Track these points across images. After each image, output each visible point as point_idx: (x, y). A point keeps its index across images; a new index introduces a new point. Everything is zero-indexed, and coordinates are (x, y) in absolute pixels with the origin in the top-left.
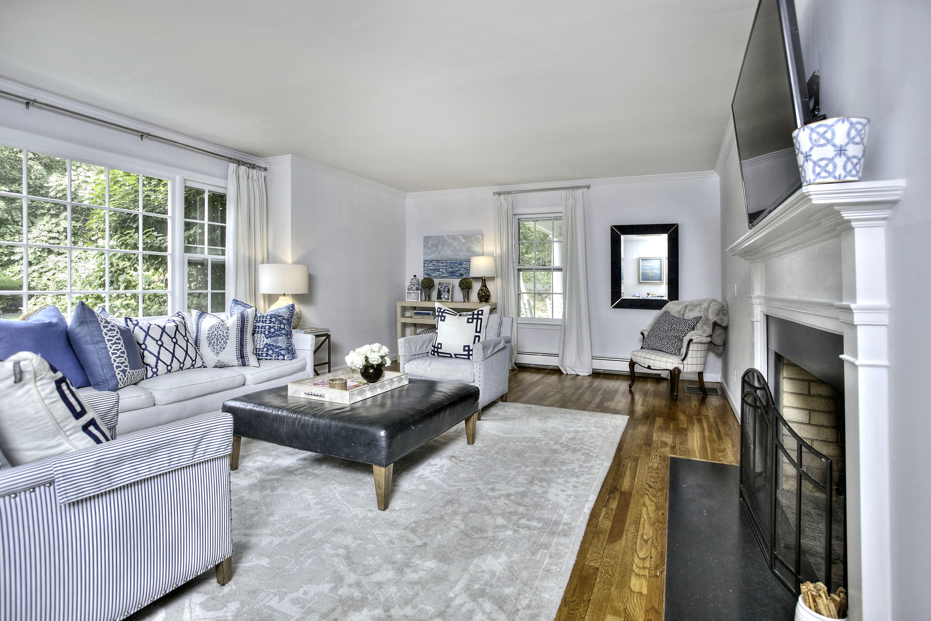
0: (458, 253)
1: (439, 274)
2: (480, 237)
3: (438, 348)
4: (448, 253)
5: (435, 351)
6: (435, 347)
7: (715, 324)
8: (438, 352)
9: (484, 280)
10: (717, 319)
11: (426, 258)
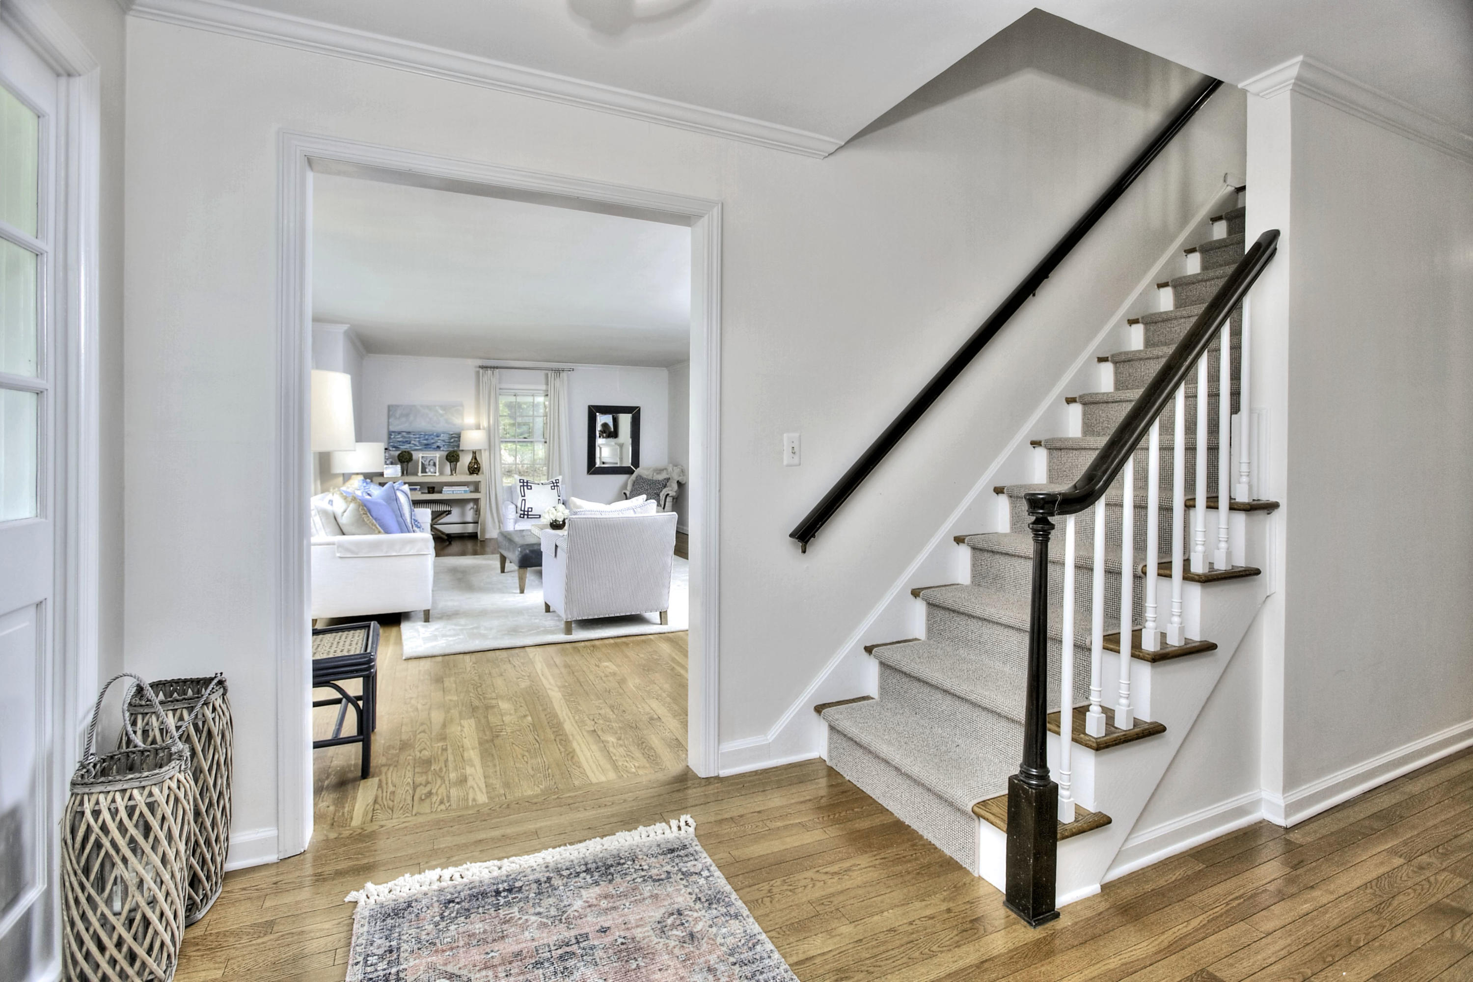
0: (435, 425)
2: (460, 408)
3: (528, 511)
4: (421, 424)
5: (524, 514)
6: (524, 511)
7: (678, 482)
8: (528, 515)
9: (474, 453)
10: (680, 479)
11: (392, 429)
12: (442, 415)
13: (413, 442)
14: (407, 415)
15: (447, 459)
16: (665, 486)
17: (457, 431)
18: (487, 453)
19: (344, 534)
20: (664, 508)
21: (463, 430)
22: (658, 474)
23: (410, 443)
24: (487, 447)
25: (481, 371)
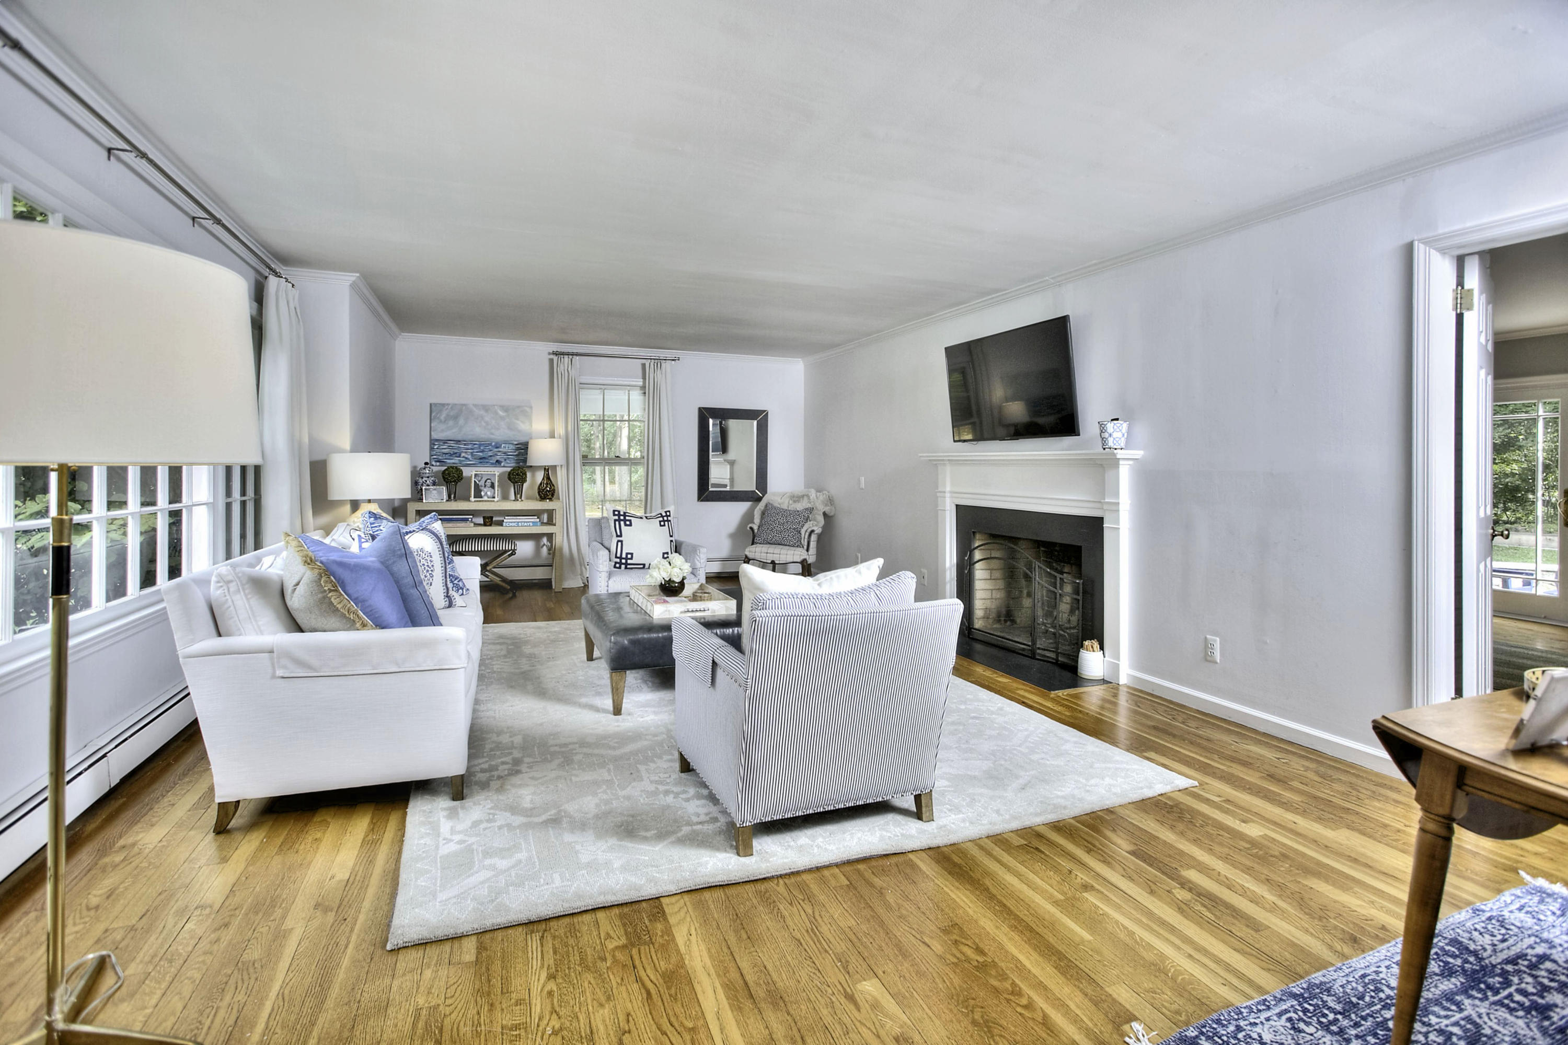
0: (493, 431)
1: (460, 460)
2: (528, 409)
3: (626, 559)
4: (476, 430)
5: (621, 563)
6: (621, 558)
7: (825, 514)
8: (626, 564)
9: (546, 469)
10: (827, 509)
11: (435, 436)
12: (502, 418)
13: (463, 455)
14: (456, 418)
15: (510, 479)
16: (807, 519)
17: (523, 439)
18: (564, 470)
19: (301, 630)
20: (807, 550)
21: (531, 438)
22: (795, 502)
23: (459, 456)
24: (564, 462)
25: (555, 358)
